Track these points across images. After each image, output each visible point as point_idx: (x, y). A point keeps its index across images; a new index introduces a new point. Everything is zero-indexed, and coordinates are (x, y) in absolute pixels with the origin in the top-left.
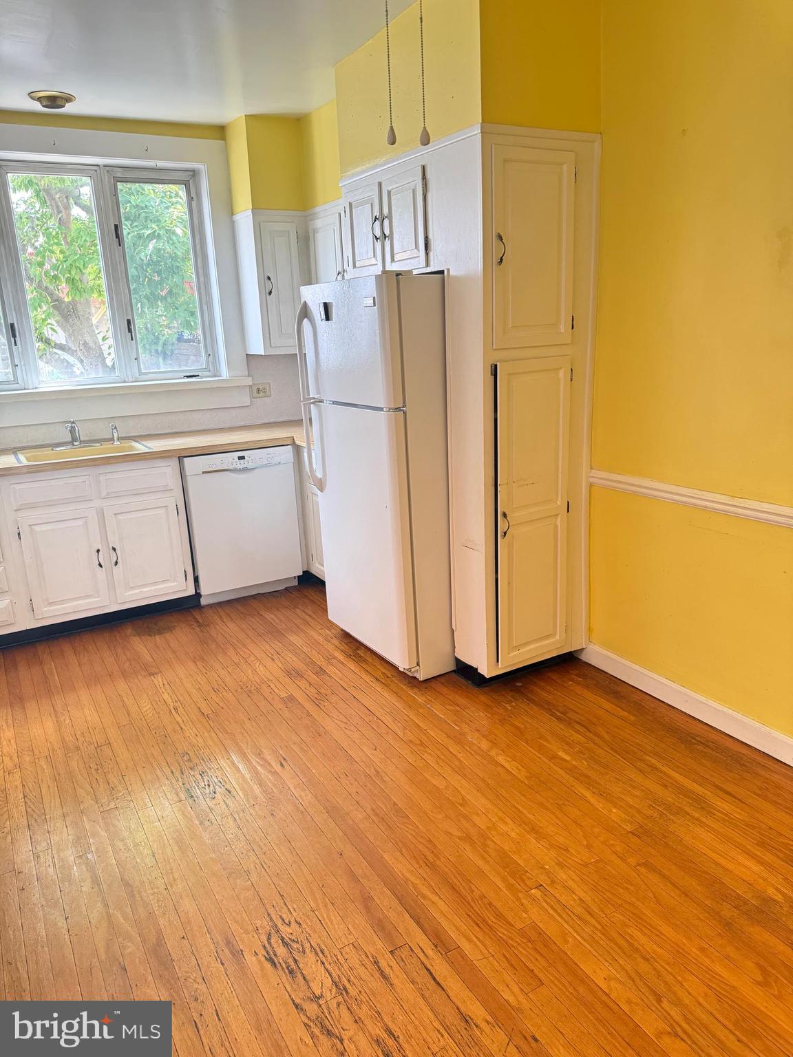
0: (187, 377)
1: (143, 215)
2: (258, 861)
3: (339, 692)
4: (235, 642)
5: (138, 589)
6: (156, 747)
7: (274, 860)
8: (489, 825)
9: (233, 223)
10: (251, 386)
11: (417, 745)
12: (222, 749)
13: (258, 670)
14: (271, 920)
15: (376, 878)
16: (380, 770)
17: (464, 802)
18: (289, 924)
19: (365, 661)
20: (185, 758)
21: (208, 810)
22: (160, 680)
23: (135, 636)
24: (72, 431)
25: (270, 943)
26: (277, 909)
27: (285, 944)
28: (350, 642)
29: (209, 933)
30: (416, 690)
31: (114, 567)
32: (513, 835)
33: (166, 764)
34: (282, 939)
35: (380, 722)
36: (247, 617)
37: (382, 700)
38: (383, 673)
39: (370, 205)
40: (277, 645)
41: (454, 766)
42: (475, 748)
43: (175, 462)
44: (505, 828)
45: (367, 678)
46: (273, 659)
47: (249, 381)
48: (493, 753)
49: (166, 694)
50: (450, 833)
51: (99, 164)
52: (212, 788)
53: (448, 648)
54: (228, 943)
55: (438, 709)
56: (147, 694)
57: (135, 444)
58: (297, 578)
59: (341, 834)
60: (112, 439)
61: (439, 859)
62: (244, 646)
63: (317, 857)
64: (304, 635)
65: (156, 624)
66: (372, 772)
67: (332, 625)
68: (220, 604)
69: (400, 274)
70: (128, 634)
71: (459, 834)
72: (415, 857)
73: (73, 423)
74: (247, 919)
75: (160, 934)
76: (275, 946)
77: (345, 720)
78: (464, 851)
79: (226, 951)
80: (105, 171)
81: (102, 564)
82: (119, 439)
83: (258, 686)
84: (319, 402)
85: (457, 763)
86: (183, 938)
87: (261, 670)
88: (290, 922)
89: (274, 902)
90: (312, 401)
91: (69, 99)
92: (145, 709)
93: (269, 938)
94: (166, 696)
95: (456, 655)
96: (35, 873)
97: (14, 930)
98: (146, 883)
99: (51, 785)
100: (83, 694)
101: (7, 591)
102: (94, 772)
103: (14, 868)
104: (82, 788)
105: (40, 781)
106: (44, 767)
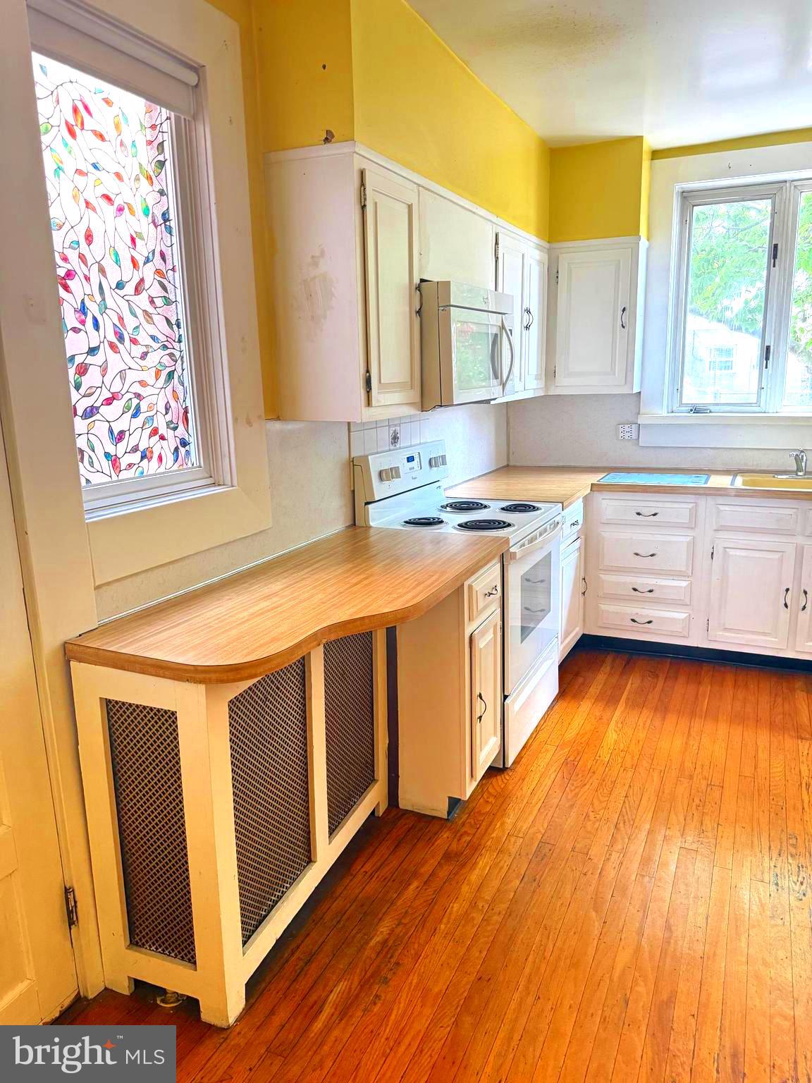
6: (767, 813)
20: (791, 841)
21: (787, 907)
22: (806, 748)
23: (802, 691)
24: (798, 460)
26: (808, 1062)
29: (720, 1030)
31: (800, 612)
33: (768, 838)
49: (805, 766)
52: (803, 887)
54: (735, 1056)
56: (786, 756)
73: (802, 452)
74: (768, 1049)
79: (729, 1062)
81: (789, 604)
86: (694, 1016)
89: (809, 1054)
92: (775, 770)
94: (804, 768)
96: (600, 866)
97: (562, 904)
98: (686, 939)
99: (651, 798)
100: (723, 728)
101: (688, 605)
102: (694, 807)
103: (588, 852)
104: (676, 816)
105: (645, 790)
106: (655, 779)
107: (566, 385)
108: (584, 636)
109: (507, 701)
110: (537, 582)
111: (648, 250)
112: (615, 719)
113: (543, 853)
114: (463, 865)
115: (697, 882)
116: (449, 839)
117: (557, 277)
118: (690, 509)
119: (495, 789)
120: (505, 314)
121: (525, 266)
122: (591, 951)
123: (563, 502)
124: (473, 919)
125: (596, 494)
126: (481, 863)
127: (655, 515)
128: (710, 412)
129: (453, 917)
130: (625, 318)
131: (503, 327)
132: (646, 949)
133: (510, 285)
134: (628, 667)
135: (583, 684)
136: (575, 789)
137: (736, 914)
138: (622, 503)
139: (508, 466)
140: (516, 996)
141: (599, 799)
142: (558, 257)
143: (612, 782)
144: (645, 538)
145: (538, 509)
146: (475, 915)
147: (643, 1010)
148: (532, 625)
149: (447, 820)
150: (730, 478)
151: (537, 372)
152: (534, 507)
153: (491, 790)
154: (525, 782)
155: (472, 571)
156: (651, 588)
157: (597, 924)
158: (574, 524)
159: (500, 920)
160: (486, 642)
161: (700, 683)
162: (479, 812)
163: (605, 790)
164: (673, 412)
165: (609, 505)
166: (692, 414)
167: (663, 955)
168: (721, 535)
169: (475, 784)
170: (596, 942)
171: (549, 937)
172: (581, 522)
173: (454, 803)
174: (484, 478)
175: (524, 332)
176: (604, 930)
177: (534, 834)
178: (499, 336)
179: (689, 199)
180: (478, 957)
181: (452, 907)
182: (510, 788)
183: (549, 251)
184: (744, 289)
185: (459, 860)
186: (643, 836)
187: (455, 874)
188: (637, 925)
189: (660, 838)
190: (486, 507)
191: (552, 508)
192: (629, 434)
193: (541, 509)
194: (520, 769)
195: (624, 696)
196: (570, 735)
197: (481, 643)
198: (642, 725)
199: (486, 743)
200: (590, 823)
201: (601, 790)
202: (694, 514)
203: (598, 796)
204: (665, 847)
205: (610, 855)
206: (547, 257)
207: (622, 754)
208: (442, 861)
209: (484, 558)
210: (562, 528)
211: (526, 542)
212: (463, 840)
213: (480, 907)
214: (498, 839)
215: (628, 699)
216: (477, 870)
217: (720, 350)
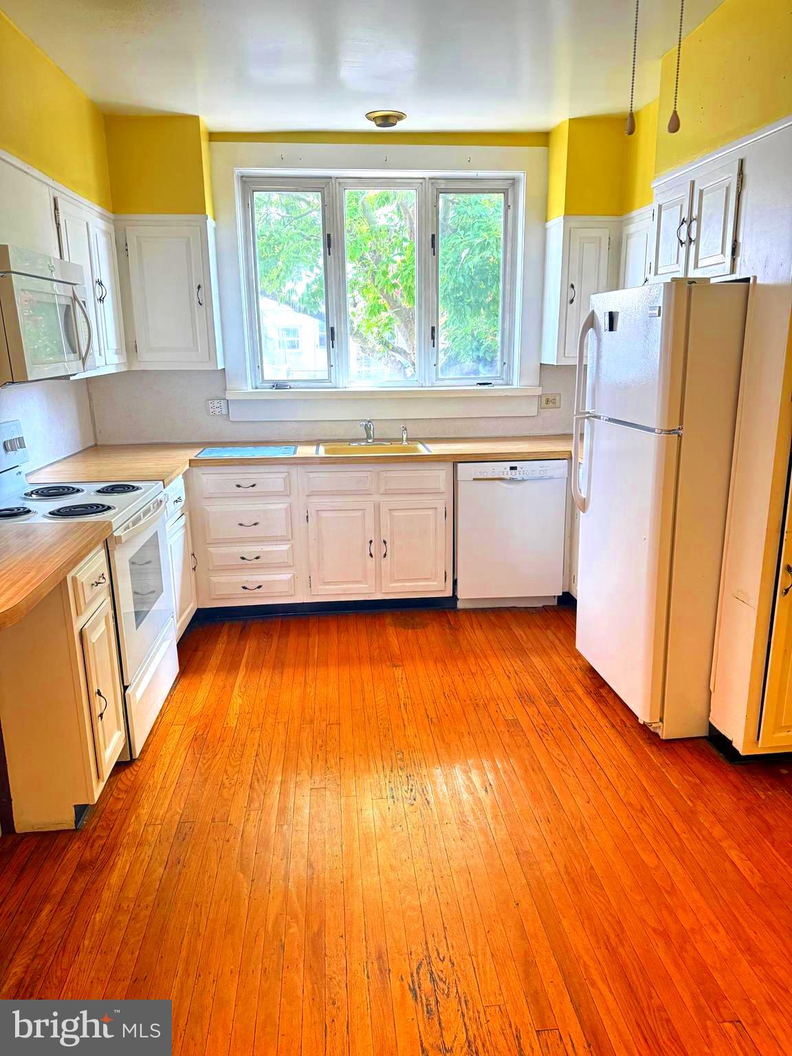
0: (480, 384)
1: (477, 224)
2: (432, 884)
3: (568, 729)
4: (478, 651)
5: (402, 582)
6: (377, 737)
7: (449, 887)
8: (695, 927)
9: (545, 230)
10: (540, 397)
11: (637, 810)
12: (435, 756)
13: (491, 685)
14: (427, 949)
15: (547, 943)
16: (586, 827)
17: (673, 891)
18: (443, 961)
19: (607, 704)
20: (399, 756)
21: (403, 814)
22: (400, 672)
23: (391, 626)
24: (367, 429)
25: (418, 973)
26: (436, 939)
27: (433, 980)
28: (595, 678)
29: (365, 940)
30: (654, 748)
31: (383, 559)
32: (722, 948)
33: (381, 758)
34: (432, 974)
35: (602, 773)
36: (497, 628)
37: (612, 750)
38: (622, 721)
39: (680, 206)
40: (518, 664)
41: (672, 846)
42: (705, 833)
43: (450, 466)
44: (714, 937)
45: (603, 722)
46: (509, 677)
47: (539, 391)
48: (724, 844)
49: (401, 688)
50: (645, 921)
51: (425, 177)
52: (413, 793)
53: (701, 709)
54: (380, 957)
55: (673, 777)
56: (385, 684)
57: (420, 446)
58: (556, 599)
59: (524, 881)
60: (402, 440)
61: (623, 946)
62: (486, 658)
63: (493, 899)
64: (547, 659)
65: (413, 618)
66: (578, 826)
67: (578, 656)
68: (475, 610)
69: (694, 282)
70: (386, 623)
71: (654, 925)
72: (596, 935)
73: (369, 421)
74: (405, 940)
75: (323, 922)
76: (422, 978)
77: (564, 761)
78: (656, 948)
79: (376, 966)
80: (430, 184)
81: (373, 554)
82: (408, 440)
83: (486, 702)
84: (592, 417)
85: (678, 843)
86: (342, 936)
87: (494, 685)
88: (444, 958)
89: (435, 932)
90: (587, 415)
91: (400, 117)
92: (379, 698)
93: (419, 968)
94: (401, 691)
95: (710, 719)
96: (241, 829)
97: (210, 876)
98: (326, 871)
99: (280, 750)
100: (333, 671)
101: (291, 566)
102: (318, 748)
103: (228, 819)
104: (304, 761)
105: (273, 745)
106: (281, 731)
107: (150, 360)
108: (198, 610)
109: (127, 692)
110: (146, 563)
111: (215, 229)
112: (237, 684)
113: (184, 833)
114: (100, 872)
115: (329, 816)
116: (80, 850)
117: (127, 250)
118: (284, 479)
119: (124, 784)
120: (75, 284)
121: (91, 234)
122: (244, 911)
123: (164, 480)
124: (119, 922)
125: (195, 469)
126: (120, 862)
127: (253, 486)
128: (290, 388)
129: (96, 928)
130: (202, 295)
131: (75, 298)
132: (294, 892)
133: (77, 254)
134: (243, 635)
135: (203, 657)
136: (207, 762)
137: (364, 834)
138: (223, 477)
139: (96, 445)
140: (176, 982)
141: (231, 764)
142: (125, 230)
143: (241, 745)
144: (247, 508)
145: (138, 489)
146: (120, 918)
147: (298, 949)
148: (145, 609)
149: (76, 830)
150: (314, 448)
151: (117, 346)
152: (133, 487)
153: (120, 785)
154: (156, 768)
155: (75, 561)
156: (258, 555)
157: (245, 884)
158: (177, 501)
159: (148, 914)
160: (99, 634)
161: (309, 635)
162: (112, 813)
163: (236, 756)
164: (256, 388)
165: (208, 479)
166: (274, 390)
167: (309, 891)
168: (314, 499)
169: (102, 784)
170: (247, 901)
171: (201, 913)
172: (183, 498)
173: (81, 810)
174: (71, 459)
175: (98, 304)
176: (254, 887)
177: (172, 817)
178: (72, 307)
179: (250, 185)
180: (130, 960)
181: (95, 918)
182: (141, 778)
183: (115, 222)
184: (304, 273)
185: (93, 868)
186: (277, 789)
187: (93, 883)
188: (283, 872)
189: (292, 785)
190: (78, 491)
191: (153, 486)
192: (219, 410)
193: (141, 489)
194: (148, 757)
195: (244, 661)
196: (197, 709)
197: (93, 638)
198: (263, 684)
199: (110, 741)
200: (226, 790)
201: (233, 755)
202: (288, 482)
203: (230, 761)
204: (298, 793)
205: (249, 815)
206: (113, 227)
207: (248, 717)
208: (76, 874)
209: (86, 546)
210: (166, 508)
211: (131, 525)
212: (97, 845)
213: (126, 908)
214: (135, 835)
215: (247, 663)
216: (117, 871)
217: (288, 331)
